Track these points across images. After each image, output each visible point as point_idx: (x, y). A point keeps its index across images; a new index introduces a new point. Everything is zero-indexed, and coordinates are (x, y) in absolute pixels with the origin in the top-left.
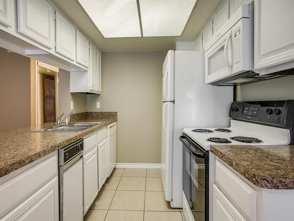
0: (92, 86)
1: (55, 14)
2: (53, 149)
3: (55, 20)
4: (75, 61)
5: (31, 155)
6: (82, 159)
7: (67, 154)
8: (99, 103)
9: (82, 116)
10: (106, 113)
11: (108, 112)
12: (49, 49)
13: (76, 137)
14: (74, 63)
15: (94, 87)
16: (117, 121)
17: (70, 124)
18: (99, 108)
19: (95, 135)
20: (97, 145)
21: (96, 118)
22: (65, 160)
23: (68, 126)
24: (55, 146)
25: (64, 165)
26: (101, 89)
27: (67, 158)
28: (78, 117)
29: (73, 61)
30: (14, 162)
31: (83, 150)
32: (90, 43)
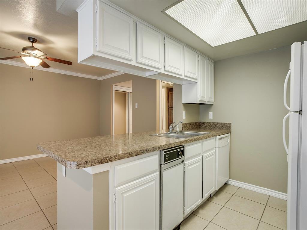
0: (202, 97)
1: (164, 39)
2: (155, 149)
3: (164, 44)
4: (183, 75)
5: (137, 150)
6: (183, 164)
7: (167, 156)
8: (212, 113)
9: (194, 126)
10: (219, 124)
11: (221, 123)
12: (159, 69)
13: (177, 143)
14: (183, 77)
15: (205, 97)
16: (230, 133)
17: (181, 132)
18: (212, 118)
19: (200, 144)
20: (202, 155)
21: (209, 129)
22: (165, 161)
23: (178, 133)
24: (156, 147)
25: (164, 164)
26: (213, 99)
27: (167, 159)
28: (190, 126)
29: (181, 75)
30: (126, 152)
31: (184, 155)
32: (200, 55)
